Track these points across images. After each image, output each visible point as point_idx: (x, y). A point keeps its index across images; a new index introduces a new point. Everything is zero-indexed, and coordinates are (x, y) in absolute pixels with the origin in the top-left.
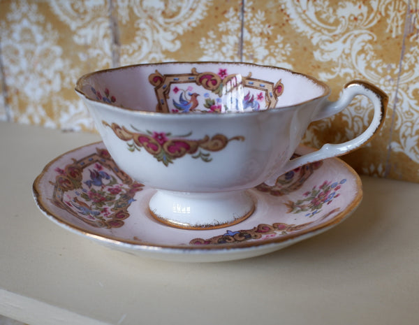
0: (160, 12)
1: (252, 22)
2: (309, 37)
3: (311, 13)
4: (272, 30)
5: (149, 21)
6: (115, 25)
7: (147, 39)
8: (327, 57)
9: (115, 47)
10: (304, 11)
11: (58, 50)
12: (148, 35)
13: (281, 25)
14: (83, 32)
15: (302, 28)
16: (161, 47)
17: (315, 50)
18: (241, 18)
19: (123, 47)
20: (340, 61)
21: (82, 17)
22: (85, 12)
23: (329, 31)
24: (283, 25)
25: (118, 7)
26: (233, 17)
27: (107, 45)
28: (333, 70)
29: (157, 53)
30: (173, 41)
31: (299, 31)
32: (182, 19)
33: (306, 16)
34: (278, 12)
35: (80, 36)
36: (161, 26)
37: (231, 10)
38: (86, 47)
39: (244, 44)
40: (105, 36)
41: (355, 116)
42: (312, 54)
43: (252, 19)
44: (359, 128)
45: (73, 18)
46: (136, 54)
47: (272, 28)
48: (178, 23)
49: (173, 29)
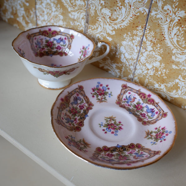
0: (109, 16)
1: (148, 35)
2: (172, 49)
3: (175, 40)
4: (156, 41)
5: (103, 19)
6: (88, 15)
7: (101, 26)
8: (177, 60)
9: (86, 24)
10: (172, 38)
11: (62, 17)
12: (102, 24)
13: (161, 40)
14: (73, 13)
15: (170, 44)
16: (107, 31)
17: (173, 56)
18: (144, 31)
19: (90, 25)
20: (183, 63)
21: (74, 7)
22: (75, 5)
23: (181, 50)
24: (162, 40)
25: (90, 8)
26: (140, 30)
27: (83, 22)
28: (179, 65)
29: (104, 33)
30: (112, 31)
31: (168, 45)
32: (118, 23)
33: (173, 40)
34: (160, 34)
35: (72, 15)
36: (108, 22)
37: (140, 26)
38: (74, 20)
39: (143, 42)
40: (83, 18)
41: (183, 86)
42: (171, 56)
43: (148, 33)
44: (184, 91)
45: (70, 6)
46: (95, 30)
47: (156, 40)
48: (116, 24)
49: (113, 26)
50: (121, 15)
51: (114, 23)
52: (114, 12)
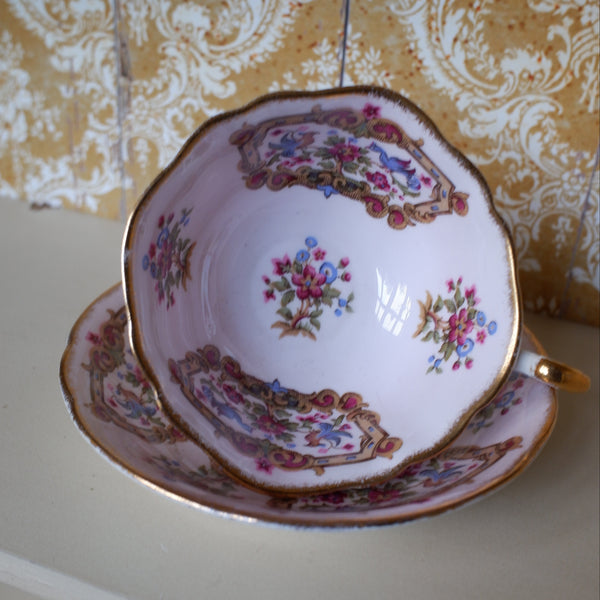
0: (202, 33)
1: (358, 65)
2: (452, 98)
3: (458, 61)
4: (391, 81)
5: (183, 46)
6: (123, 45)
7: (178, 74)
8: (479, 132)
9: (122, 81)
10: (447, 58)
11: (22, 77)
12: (181, 67)
13: (407, 74)
14: (66, 51)
15: (442, 82)
16: (203, 89)
17: (462, 119)
18: (341, 57)
19: (136, 83)
20: (501, 139)
21: (65, 26)
22: (71, 20)
23: (487, 92)
24: (411, 74)
25: (129, 17)
26: (327, 53)
27: (109, 77)
28: (487, 151)
29: (195, 97)
30: (223, 82)
31: (438, 86)
32: (240, 49)
33: (450, 64)
34: (403, 53)
35: (61, 59)
36: (202, 55)
37: (325, 41)
38: (72, 77)
40: (105, 62)
41: (519, 225)
42: (456, 124)
43: (359, 59)
44: (524, 243)
45: (48, 28)
46: (160, 96)
47: (392, 77)
48: (233, 54)
49: (224, 62)
50: (248, 15)
51: (226, 51)
52: (221, 11)
